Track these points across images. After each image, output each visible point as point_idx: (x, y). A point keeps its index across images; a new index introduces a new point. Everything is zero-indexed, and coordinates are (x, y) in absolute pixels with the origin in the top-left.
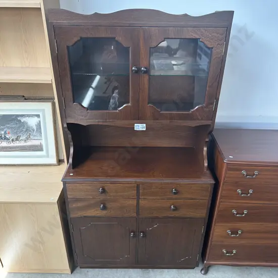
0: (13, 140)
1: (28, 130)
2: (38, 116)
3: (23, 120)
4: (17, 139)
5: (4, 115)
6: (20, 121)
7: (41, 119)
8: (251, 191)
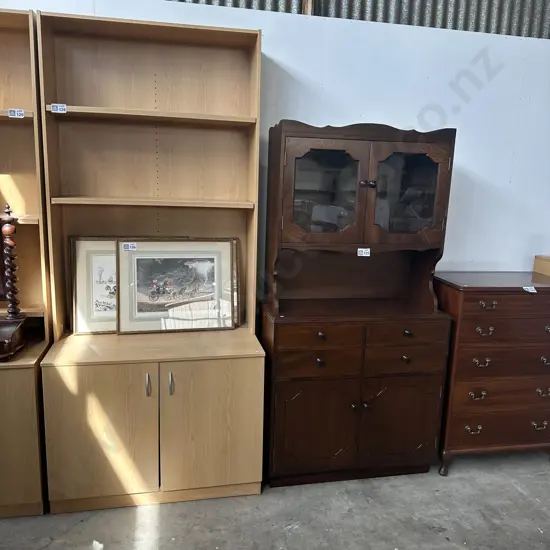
0: (174, 294)
1: (197, 279)
2: (212, 260)
3: (191, 265)
4: (180, 293)
5: (165, 260)
6: (187, 267)
7: (216, 264)
8: (491, 329)
